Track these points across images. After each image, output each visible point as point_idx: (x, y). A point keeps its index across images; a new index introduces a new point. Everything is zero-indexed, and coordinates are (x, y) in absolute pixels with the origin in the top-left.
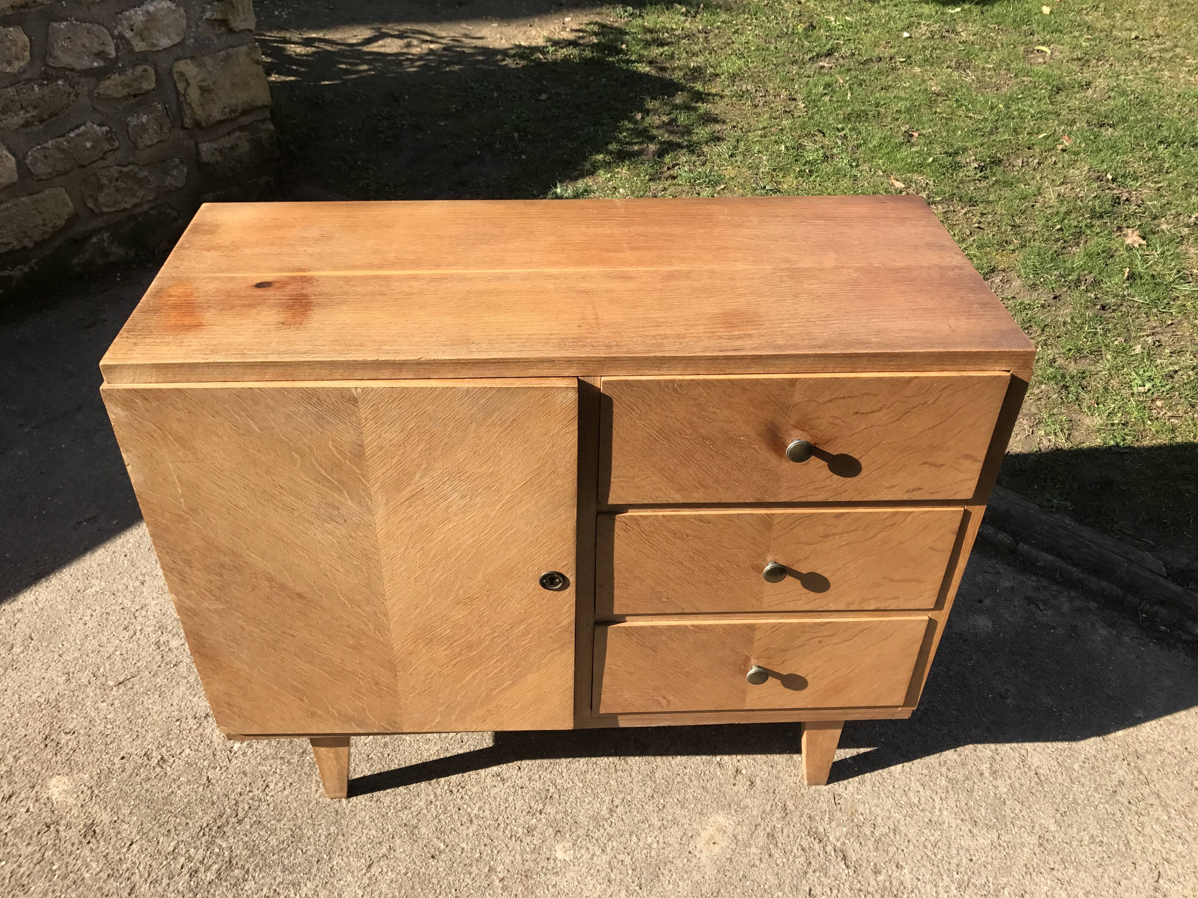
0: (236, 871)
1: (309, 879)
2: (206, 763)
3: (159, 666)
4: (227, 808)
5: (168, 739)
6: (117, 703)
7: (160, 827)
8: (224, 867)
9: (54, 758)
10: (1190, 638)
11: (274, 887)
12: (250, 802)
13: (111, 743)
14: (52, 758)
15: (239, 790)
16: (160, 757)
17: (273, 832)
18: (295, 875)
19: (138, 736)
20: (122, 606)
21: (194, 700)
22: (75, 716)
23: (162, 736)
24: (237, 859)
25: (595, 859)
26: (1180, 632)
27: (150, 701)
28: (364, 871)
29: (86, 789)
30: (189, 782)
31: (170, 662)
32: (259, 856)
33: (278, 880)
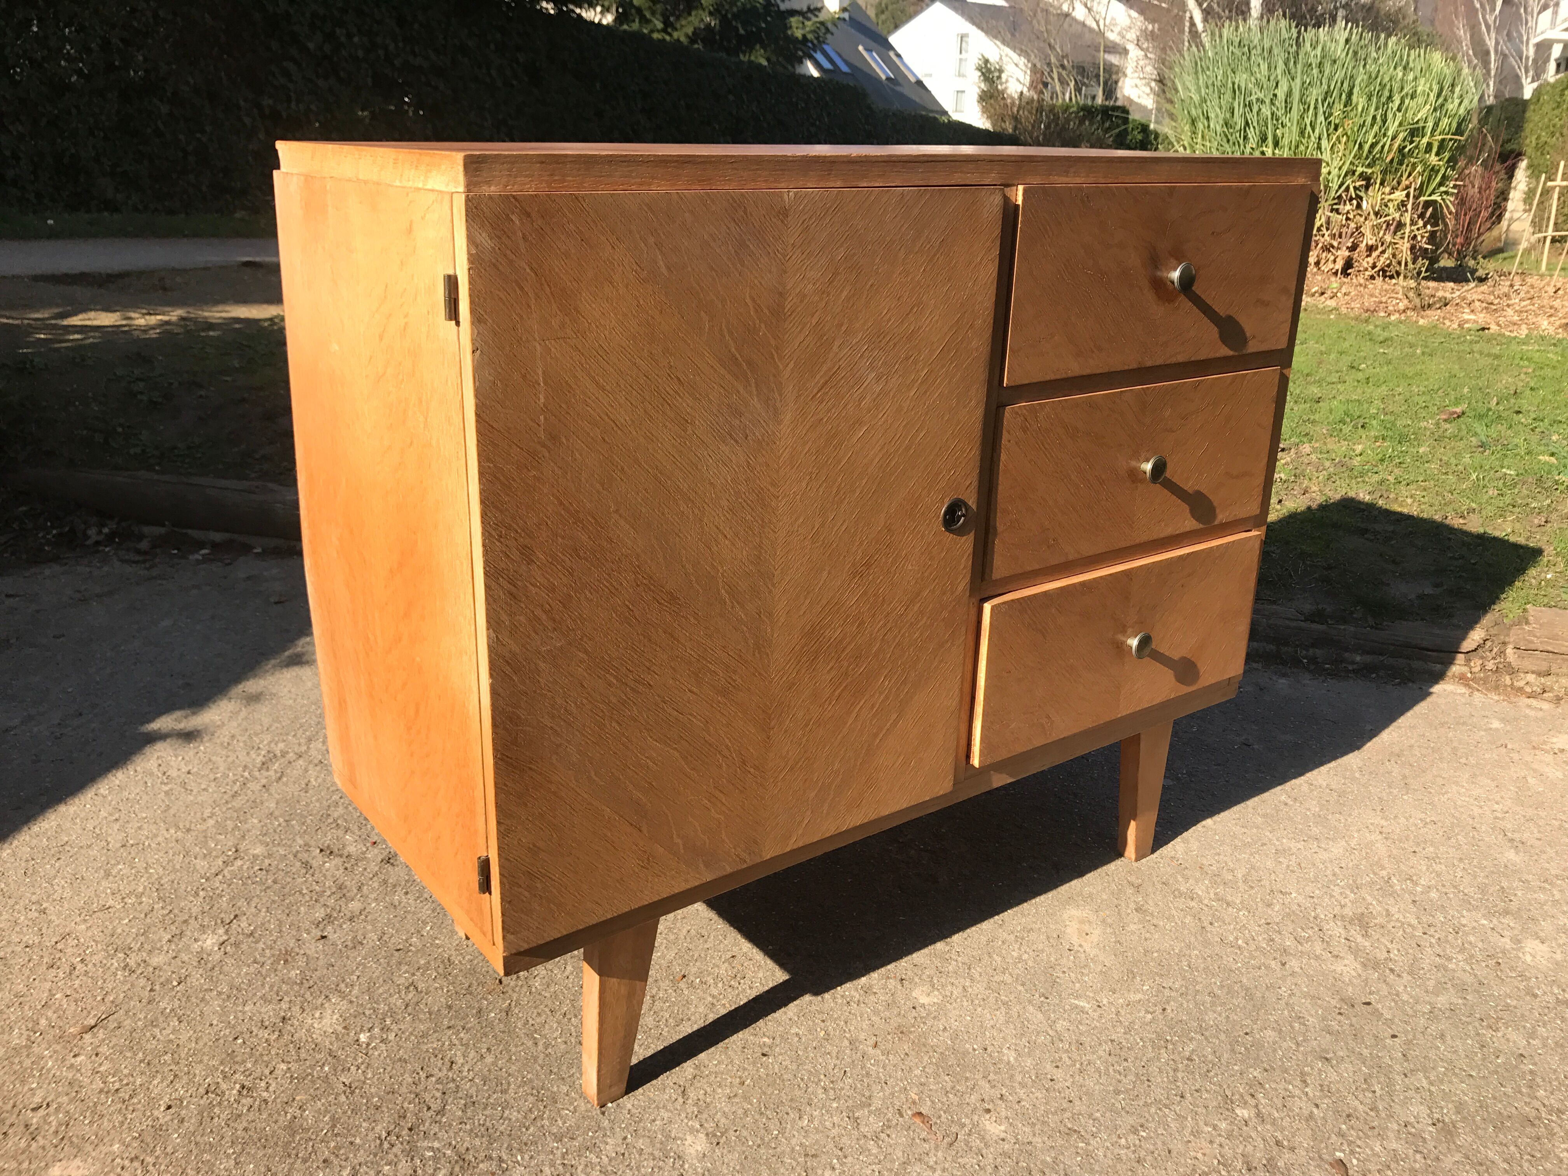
0: (481, 1165)
1: (605, 1135)
2: (326, 1069)
3: (151, 990)
4: (406, 1105)
5: (236, 1063)
6: (103, 1049)
7: (305, 1161)
8: (457, 1169)
9: (34, 1145)
10: (1355, 666)
11: (558, 1162)
12: (440, 1087)
13: (131, 1097)
14: (29, 1146)
15: (410, 1080)
16: (238, 1086)
17: (506, 1106)
18: (580, 1139)
19: (176, 1076)
20: (23, 945)
21: (247, 1008)
22: (34, 1085)
23: (222, 1063)
24: (471, 1152)
25: (970, 990)
26: (1344, 665)
27: (168, 1031)
28: (681, 1100)
29: (127, 1163)
30: (314, 1098)
31: (168, 981)
32: (506, 1138)
33: (559, 1153)
